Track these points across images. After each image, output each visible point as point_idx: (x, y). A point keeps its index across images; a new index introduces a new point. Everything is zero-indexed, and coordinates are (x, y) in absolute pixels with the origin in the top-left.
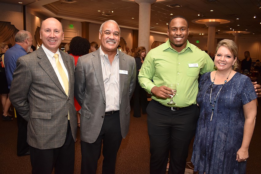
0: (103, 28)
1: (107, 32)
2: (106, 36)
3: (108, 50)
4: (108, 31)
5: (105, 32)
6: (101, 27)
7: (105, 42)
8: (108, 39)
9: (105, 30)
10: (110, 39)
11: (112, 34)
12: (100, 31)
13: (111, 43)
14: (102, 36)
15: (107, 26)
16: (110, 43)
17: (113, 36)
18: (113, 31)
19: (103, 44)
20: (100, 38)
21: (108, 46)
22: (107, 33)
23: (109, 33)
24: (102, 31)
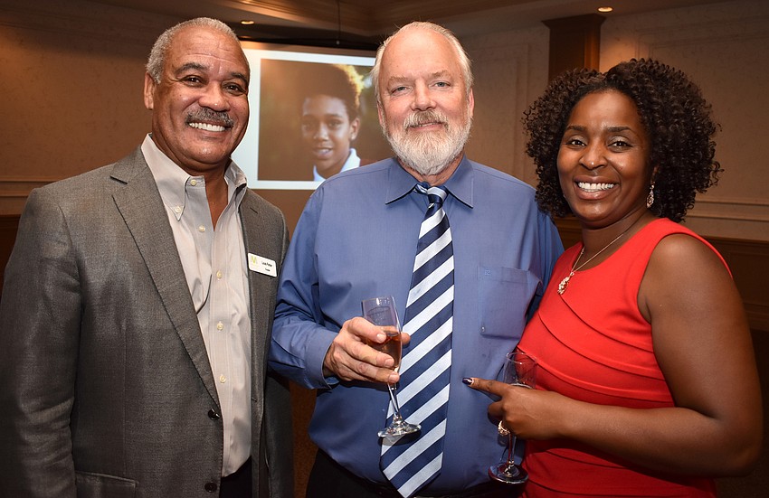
0: (166, 54)
1: (191, 72)
2: (184, 93)
3: (195, 163)
4: (197, 67)
5: (178, 72)
6: (155, 51)
7: (180, 123)
8: (194, 106)
9: (179, 64)
10: (206, 107)
11: (215, 86)
12: (149, 66)
13: (209, 127)
14: (163, 91)
15: (188, 47)
16: (204, 126)
17: (222, 94)
18: (221, 72)
19: (168, 129)
20: (149, 101)
21: (194, 144)
22: (188, 79)
23: (201, 81)
24: (161, 68)
